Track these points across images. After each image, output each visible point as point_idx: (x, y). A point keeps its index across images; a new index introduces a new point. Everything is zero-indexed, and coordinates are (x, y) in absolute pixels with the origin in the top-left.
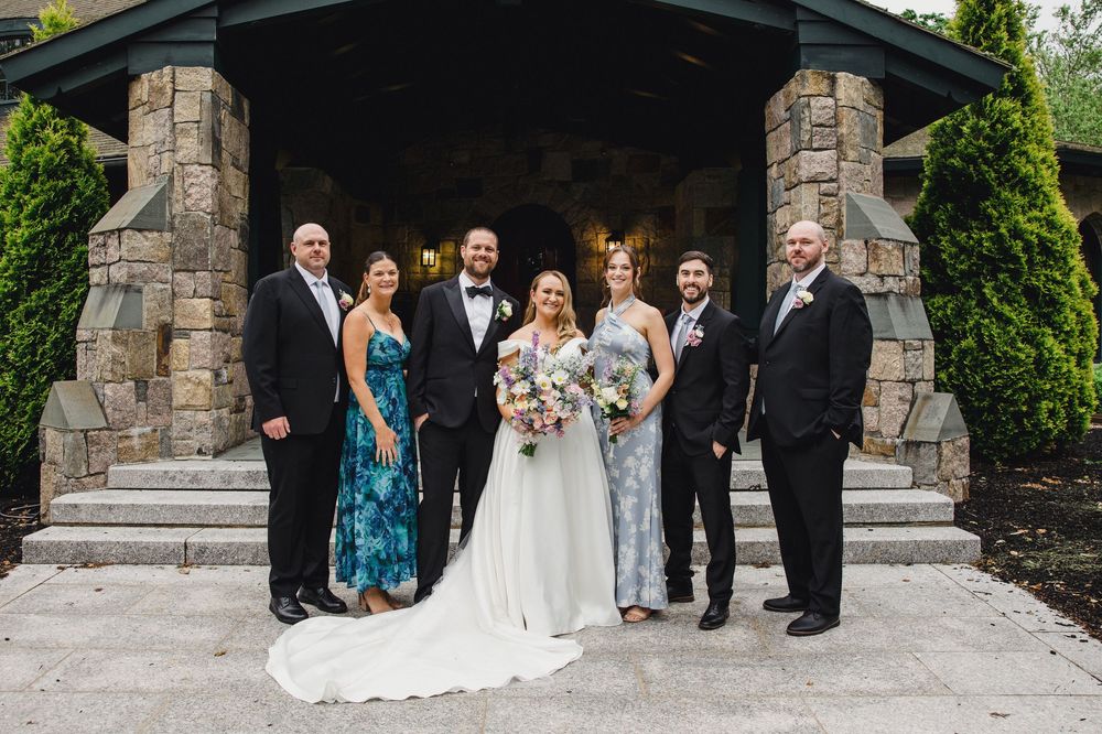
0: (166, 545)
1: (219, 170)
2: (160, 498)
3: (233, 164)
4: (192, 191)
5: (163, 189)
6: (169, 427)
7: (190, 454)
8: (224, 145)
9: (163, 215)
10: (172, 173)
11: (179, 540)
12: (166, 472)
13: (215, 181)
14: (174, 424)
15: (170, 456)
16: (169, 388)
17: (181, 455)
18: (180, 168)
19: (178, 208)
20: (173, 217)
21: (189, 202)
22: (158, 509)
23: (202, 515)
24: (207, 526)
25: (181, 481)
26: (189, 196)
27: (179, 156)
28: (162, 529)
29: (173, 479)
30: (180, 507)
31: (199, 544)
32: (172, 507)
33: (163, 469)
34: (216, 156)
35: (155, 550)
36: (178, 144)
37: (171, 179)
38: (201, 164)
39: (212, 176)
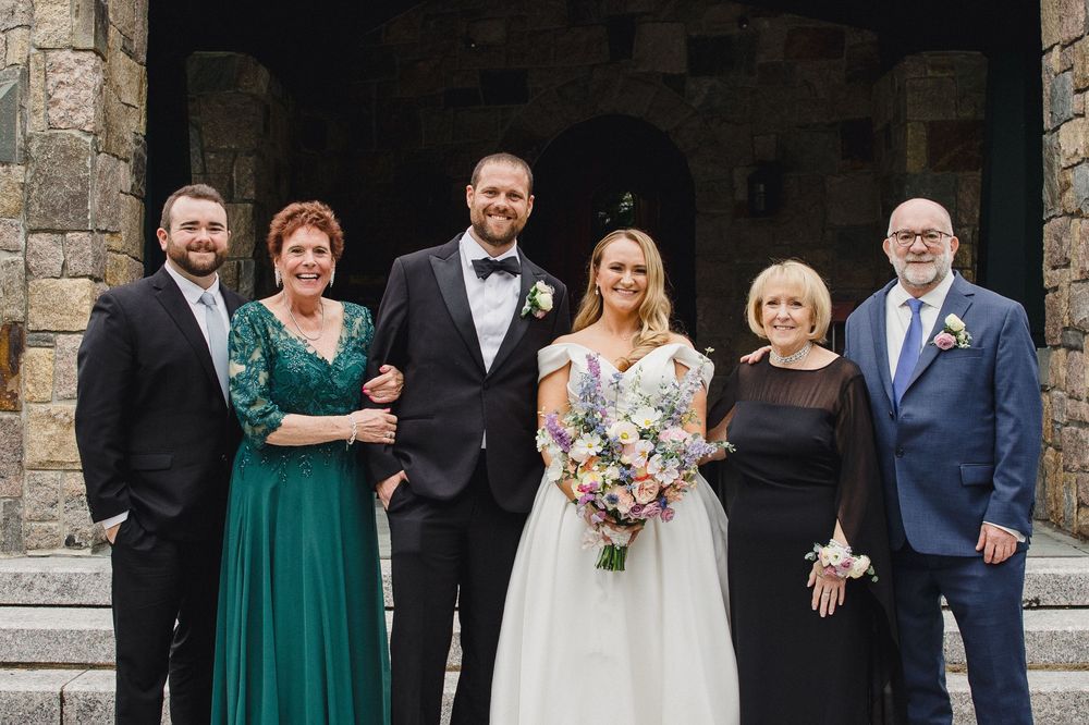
0: (29, 697)
1: (104, 60)
2: (11, 619)
3: (124, 48)
4: (60, 94)
5: (11, 92)
6: (17, 499)
7: (52, 547)
8: (111, 16)
9: (11, 136)
10: (28, 64)
11: (50, 688)
12: (17, 576)
13: (99, 78)
14: (27, 494)
15: (19, 549)
16: (19, 432)
17: (38, 547)
18: (40, 56)
19: (36, 125)
20: (28, 140)
21: (55, 114)
22: (9, 637)
23: (84, 646)
24: (93, 666)
25: (43, 591)
26: (56, 103)
27: (39, 37)
28: (16, 671)
29: (29, 587)
30: (48, 634)
31: (86, 694)
32: (33, 634)
33: (12, 570)
34: (100, 36)
35: (10, 705)
36: (37, 15)
37: (26, 75)
38: (75, 50)
39: (95, 70)
